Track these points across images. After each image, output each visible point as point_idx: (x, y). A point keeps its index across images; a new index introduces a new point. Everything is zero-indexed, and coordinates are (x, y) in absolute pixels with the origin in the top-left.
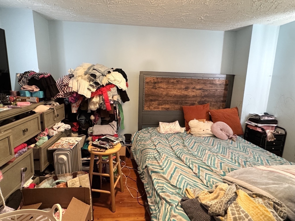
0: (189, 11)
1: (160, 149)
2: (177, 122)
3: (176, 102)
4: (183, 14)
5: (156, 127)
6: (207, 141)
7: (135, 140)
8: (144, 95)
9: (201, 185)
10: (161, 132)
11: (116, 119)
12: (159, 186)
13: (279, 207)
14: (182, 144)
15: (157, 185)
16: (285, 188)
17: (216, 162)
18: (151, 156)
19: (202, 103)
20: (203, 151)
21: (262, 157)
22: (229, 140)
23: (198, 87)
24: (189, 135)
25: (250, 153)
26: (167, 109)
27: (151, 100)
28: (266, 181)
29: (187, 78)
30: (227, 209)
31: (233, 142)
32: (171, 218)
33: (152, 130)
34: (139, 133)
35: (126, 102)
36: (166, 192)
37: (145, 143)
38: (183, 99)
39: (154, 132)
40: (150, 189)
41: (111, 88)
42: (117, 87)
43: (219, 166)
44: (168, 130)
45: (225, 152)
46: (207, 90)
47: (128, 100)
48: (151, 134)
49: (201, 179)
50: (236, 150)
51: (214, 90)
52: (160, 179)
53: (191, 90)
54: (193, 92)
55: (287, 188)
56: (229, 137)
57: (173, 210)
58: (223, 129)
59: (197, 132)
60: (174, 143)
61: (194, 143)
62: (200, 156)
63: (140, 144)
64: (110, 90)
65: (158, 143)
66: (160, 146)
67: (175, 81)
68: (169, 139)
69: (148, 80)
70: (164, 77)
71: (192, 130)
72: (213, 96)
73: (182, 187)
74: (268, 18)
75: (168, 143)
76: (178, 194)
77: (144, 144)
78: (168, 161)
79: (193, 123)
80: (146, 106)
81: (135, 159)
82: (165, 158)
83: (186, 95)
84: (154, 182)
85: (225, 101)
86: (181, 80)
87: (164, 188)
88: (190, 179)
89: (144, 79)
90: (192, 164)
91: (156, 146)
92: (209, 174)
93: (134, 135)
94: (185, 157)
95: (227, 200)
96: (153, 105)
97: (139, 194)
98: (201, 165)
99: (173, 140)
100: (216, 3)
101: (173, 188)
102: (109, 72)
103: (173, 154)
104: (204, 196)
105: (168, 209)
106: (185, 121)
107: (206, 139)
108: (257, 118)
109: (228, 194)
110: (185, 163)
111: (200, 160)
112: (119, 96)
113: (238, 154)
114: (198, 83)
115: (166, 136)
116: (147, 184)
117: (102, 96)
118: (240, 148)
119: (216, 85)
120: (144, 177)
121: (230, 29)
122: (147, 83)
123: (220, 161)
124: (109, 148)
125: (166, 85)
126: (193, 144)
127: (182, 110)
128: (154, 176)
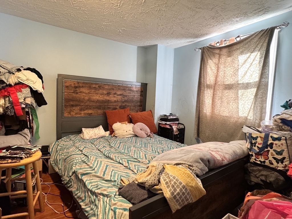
0: (110, 21)
1: (87, 153)
2: (101, 127)
3: (99, 108)
4: (103, 24)
5: (78, 134)
6: (130, 141)
7: (54, 151)
8: (64, 101)
9: (133, 174)
10: (85, 138)
11: (29, 127)
12: (93, 186)
13: (191, 168)
14: (108, 146)
15: (90, 185)
16: (193, 155)
17: (141, 155)
18: (77, 161)
19: (123, 107)
20: (129, 148)
21: (173, 146)
22: (147, 137)
23: (119, 93)
24: (114, 137)
25: (165, 144)
26: (90, 114)
27: (73, 106)
28: (180, 155)
29: (108, 84)
30: (160, 179)
31: (151, 138)
32: (112, 207)
33: (74, 137)
34: (58, 142)
35: (43, 107)
36: (102, 188)
37: (69, 151)
38: (106, 104)
39: (77, 139)
40: (82, 193)
41: (22, 88)
42: (31, 88)
43: (144, 157)
44: (93, 135)
45: (147, 146)
46: (126, 96)
47: (46, 103)
48: (74, 141)
49: (131, 170)
50: (154, 144)
51: (132, 96)
52: (92, 179)
53: (112, 95)
54: (115, 97)
55: (194, 155)
56: (147, 135)
57: (112, 200)
58: (142, 128)
59: (121, 134)
60: (100, 146)
61: (119, 143)
62: (127, 153)
63: (61, 154)
64: (21, 91)
65: (83, 148)
66: (87, 150)
67: (97, 86)
68: (95, 143)
69: (67, 84)
70: (85, 82)
71: (116, 132)
72: (132, 101)
73: (116, 179)
74: (168, 41)
75: (94, 147)
76: (114, 185)
77: (67, 152)
78: (98, 161)
79: (116, 126)
80: (67, 112)
81: (57, 170)
82: (94, 160)
83: (108, 101)
84: (86, 183)
85: (142, 106)
86: (103, 86)
87: (99, 185)
88: (122, 172)
89: (64, 83)
90: (122, 160)
91: (82, 151)
92: (138, 165)
93: (53, 145)
94: (114, 156)
95: (159, 171)
96: (74, 111)
97: (65, 208)
98: (129, 159)
99: (99, 144)
100: (132, 19)
101: (107, 183)
102: (19, 70)
103: (101, 155)
104: (140, 176)
105: (107, 201)
106: (109, 125)
107: (129, 139)
108: (166, 117)
109: (158, 168)
110: (114, 160)
111: (128, 155)
112: (33, 99)
113: (156, 146)
114: (119, 89)
115: (92, 141)
116: (77, 190)
117: (9, 98)
118: (157, 142)
119: (133, 91)
120: (71, 185)
121: (141, 46)
122: (67, 87)
123: (144, 153)
124: (25, 158)
125: (88, 90)
126: (119, 145)
127: (105, 115)
128: (85, 178)
